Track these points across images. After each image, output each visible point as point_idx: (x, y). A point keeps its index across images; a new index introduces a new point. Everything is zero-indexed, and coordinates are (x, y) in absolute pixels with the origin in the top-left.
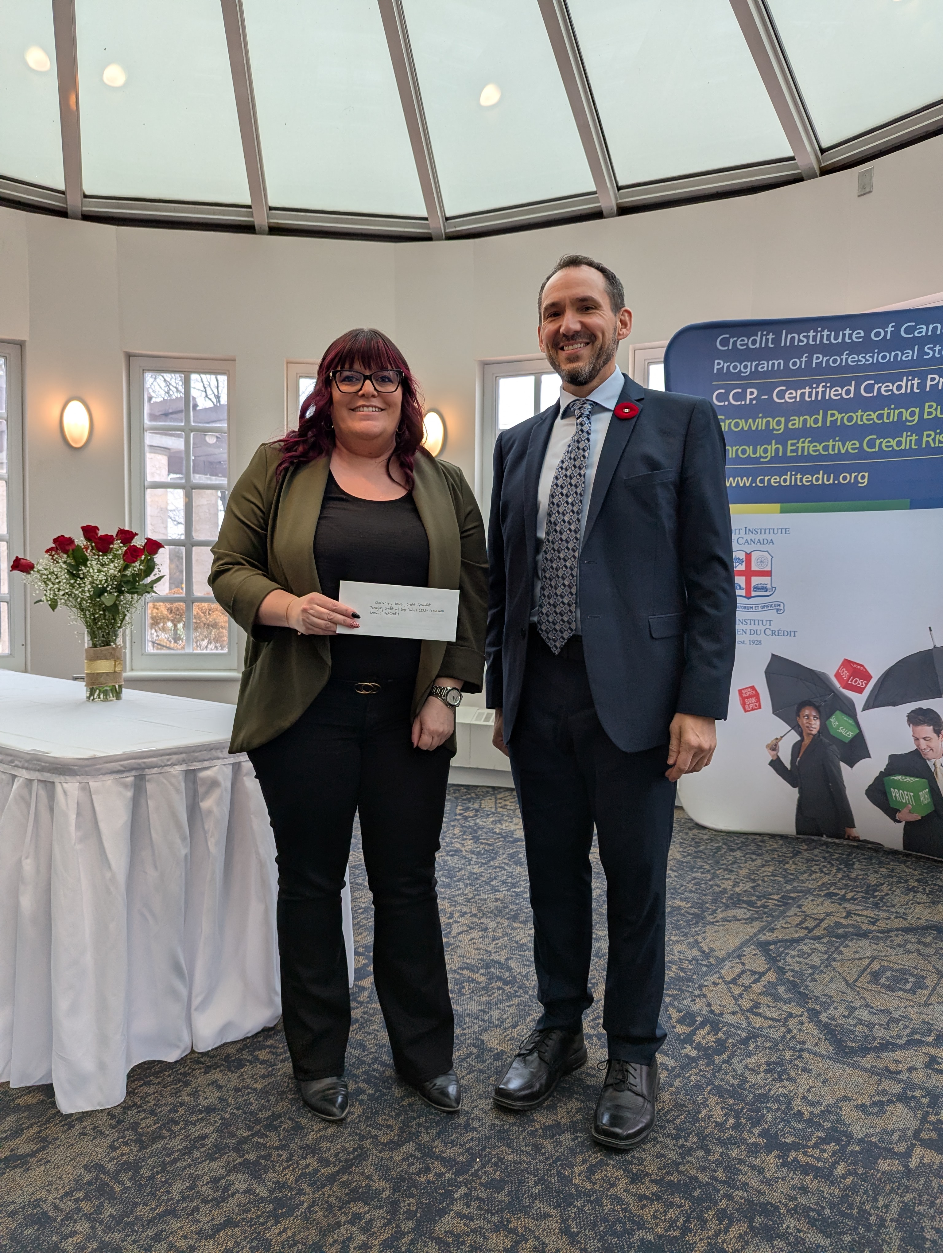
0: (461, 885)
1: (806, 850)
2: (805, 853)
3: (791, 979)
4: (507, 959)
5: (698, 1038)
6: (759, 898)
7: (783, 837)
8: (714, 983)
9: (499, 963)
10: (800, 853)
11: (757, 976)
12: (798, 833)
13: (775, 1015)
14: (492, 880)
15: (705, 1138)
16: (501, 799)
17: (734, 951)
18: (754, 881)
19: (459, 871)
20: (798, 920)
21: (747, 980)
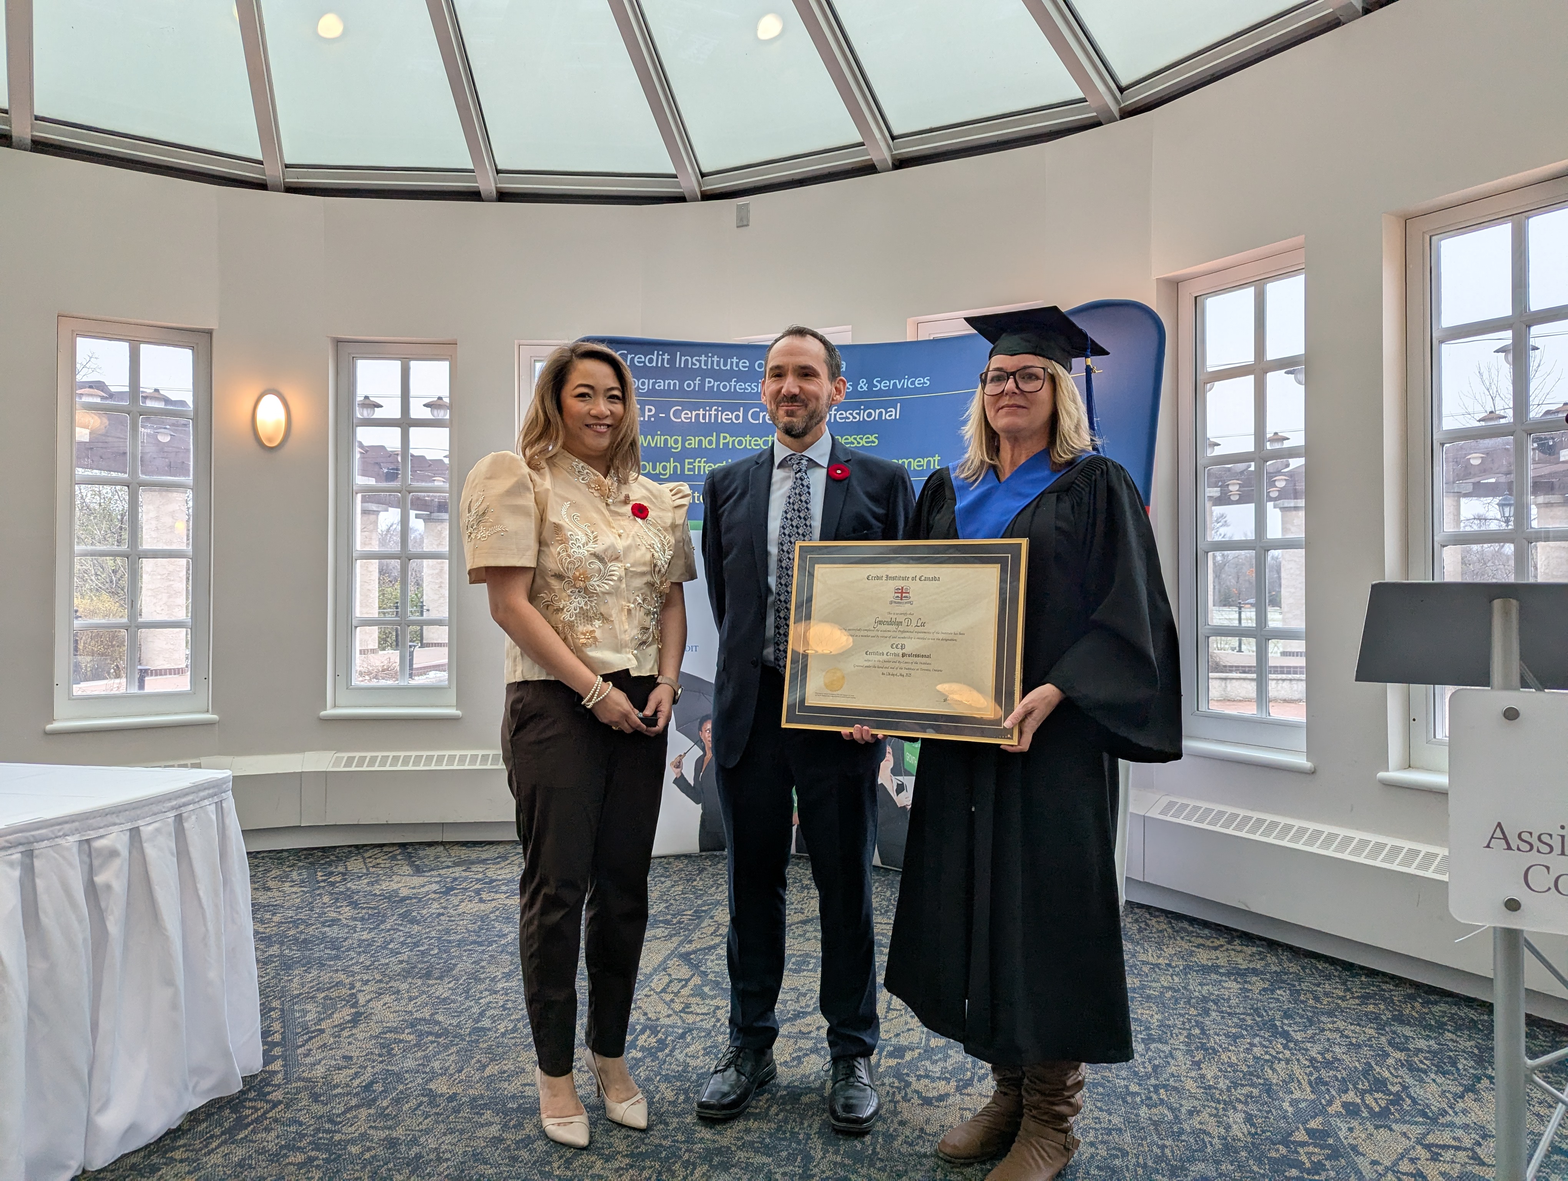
0: (353, 954)
1: (710, 866)
2: (710, 869)
3: (714, 979)
4: (432, 1015)
5: (640, 1042)
6: (674, 916)
7: (687, 856)
8: (646, 995)
9: (425, 1020)
10: (706, 869)
11: (684, 983)
12: (701, 851)
13: (705, 1011)
14: (389, 944)
15: (662, 1115)
16: (370, 857)
17: (659, 966)
18: (667, 901)
19: (344, 941)
20: (712, 929)
21: (675, 987)
